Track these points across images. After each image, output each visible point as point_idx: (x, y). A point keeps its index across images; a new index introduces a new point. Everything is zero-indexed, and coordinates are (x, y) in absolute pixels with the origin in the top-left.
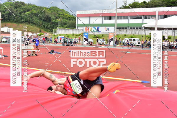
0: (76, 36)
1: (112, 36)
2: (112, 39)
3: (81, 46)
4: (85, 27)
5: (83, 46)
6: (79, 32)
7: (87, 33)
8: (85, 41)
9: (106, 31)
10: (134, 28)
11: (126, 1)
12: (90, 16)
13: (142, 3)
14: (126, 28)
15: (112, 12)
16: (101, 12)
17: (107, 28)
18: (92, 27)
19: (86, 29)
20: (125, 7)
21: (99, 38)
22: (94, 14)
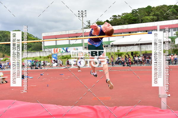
0: (44, 58)
3: (51, 68)
4: (53, 49)
5: (53, 68)
6: (46, 54)
7: (56, 55)
8: (54, 63)
11: (89, 21)
12: (56, 37)
15: (78, 33)
16: (67, 33)
17: (75, 48)
22: (61, 35)
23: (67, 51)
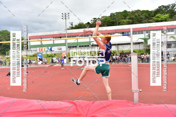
0: (30, 56)
1: (65, 55)
2: (65, 58)
3: (36, 66)
4: (38, 48)
5: (38, 66)
6: (32, 53)
7: (42, 54)
8: (39, 61)
9: (59, 50)
10: (83, 46)
11: (72, 23)
12: (41, 37)
13: (86, 24)
14: (76, 47)
15: (62, 33)
16: (52, 33)
17: (59, 47)
18: (45, 48)
19: (39, 49)
20: (72, 28)
21: (53, 57)
22: (46, 35)
23: (51, 50)
